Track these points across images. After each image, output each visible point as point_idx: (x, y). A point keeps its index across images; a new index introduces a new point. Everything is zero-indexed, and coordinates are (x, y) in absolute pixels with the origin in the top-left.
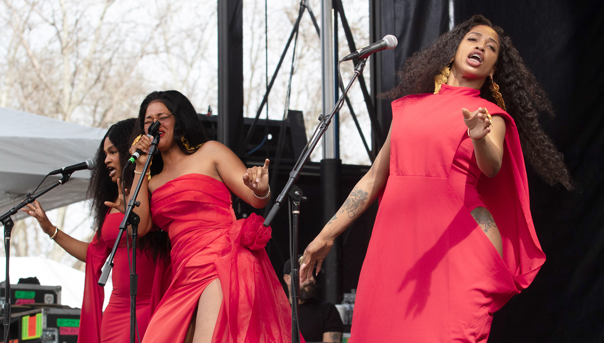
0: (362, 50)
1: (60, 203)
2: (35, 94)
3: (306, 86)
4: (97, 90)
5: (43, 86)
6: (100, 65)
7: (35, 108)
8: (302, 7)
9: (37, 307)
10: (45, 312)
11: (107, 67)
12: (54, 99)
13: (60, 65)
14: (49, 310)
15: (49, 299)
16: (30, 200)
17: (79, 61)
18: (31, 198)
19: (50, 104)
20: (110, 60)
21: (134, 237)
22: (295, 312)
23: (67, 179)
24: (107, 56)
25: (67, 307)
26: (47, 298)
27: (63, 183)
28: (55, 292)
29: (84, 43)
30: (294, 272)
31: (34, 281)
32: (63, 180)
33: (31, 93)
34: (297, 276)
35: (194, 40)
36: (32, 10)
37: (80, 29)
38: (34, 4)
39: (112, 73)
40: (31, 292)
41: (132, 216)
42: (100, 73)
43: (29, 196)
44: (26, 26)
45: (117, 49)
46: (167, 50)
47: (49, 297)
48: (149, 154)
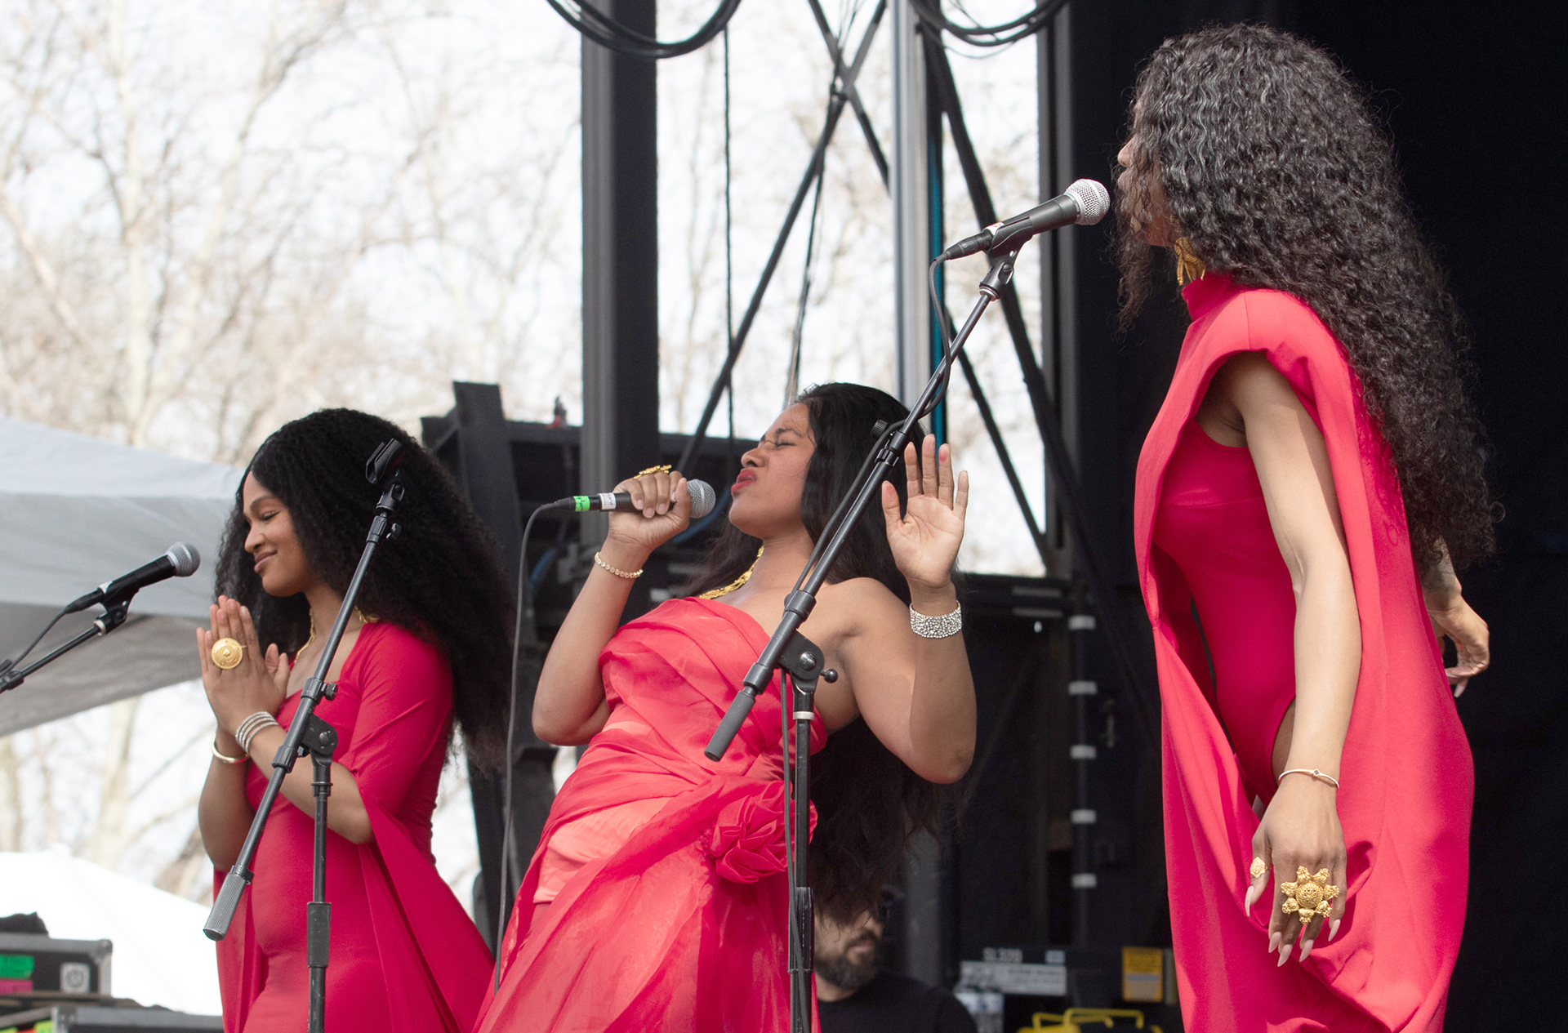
0: (1002, 224)
1: (111, 690)
2: (42, 362)
3: (858, 340)
4: (229, 352)
5: (65, 342)
6: (237, 276)
7: (43, 405)
8: (835, 99)
9: (36, 1004)
10: (63, 1018)
11: (257, 283)
12: (102, 380)
13: (117, 277)
14: (73, 1012)
15: (75, 980)
16: (8, 680)
17: (175, 266)
18: (11, 675)
19: (88, 396)
20: (268, 261)
21: (319, 791)
22: (800, 1016)
23: (122, 617)
24: (257, 250)
25: (130, 1004)
26: (70, 974)
27: (110, 628)
28: (93, 957)
29: (189, 213)
30: (799, 897)
31: (30, 924)
32: (109, 621)
33: (30, 363)
34: (806, 907)
35: (519, 201)
36: (32, 113)
37: (177, 169)
38: (38, 95)
39: (273, 301)
40: (21, 958)
41: (312, 729)
42: (238, 300)
43: (6, 667)
44: (16, 160)
45: (290, 228)
46: (440, 232)
47: (76, 972)
48: (369, 541)
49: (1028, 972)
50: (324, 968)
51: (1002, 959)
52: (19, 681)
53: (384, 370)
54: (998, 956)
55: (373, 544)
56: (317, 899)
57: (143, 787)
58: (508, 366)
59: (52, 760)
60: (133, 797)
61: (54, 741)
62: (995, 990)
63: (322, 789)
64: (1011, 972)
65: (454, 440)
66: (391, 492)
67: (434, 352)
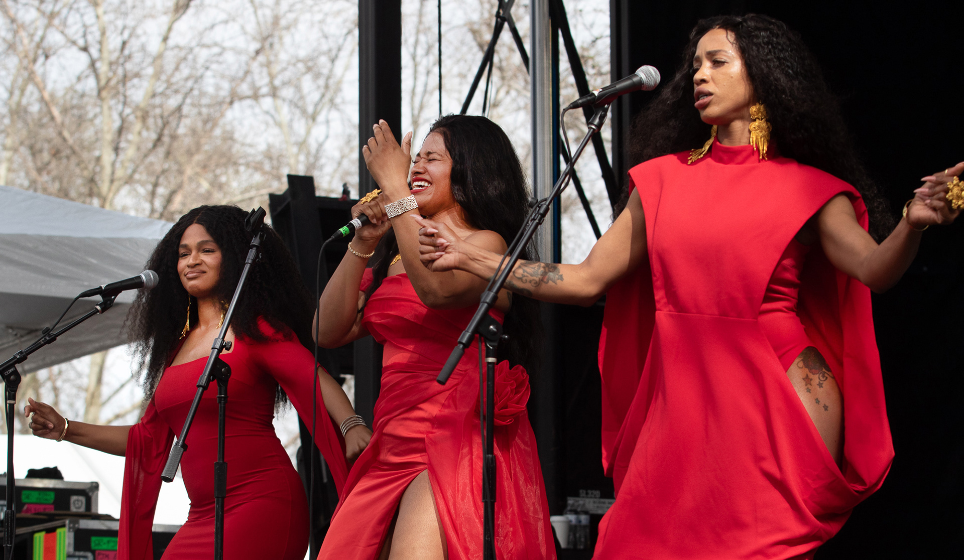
0: (600, 90)
1: (97, 345)
2: (53, 164)
4: (157, 159)
5: (67, 152)
6: (162, 117)
7: (54, 187)
8: (499, 21)
9: (57, 518)
10: (72, 525)
11: (173, 121)
12: (87, 174)
13: (95, 116)
14: (77, 522)
15: (78, 505)
16: (48, 338)
17: (127, 111)
18: (50, 336)
19: (79, 182)
20: (179, 109)
23: (110, 304)
24: (173, 102)
26: (75, 502)
27: (103, 310)
28: (88, 493)
29: (136, 81)
31: (53, 472)
32: (103, 306)
33: (48, 164)
35: (317, 76)
36: (49, 26)
37: (129, 57)
38: (52, 16)
39: (181, 131)
40: (48, 493)
41: (218, 366)
42: (162, 129)
43: (46, 332)
44: (40, 52)
45: (191, 90)
46: (274, 93)
47: (78, 500)
48: (247, 263)
49: (604, 503)
50: (223, 498)
51: (589, 496)
52: (54, 339)
53: (242, 169)
54: (587, 494)
55: (249, 264)
56: (219, 460)
57: (109, 398)
58: (312, 166)
59: (59, 383)
60: (104, 404)
61: (60, 373)
62: (586, 513)
63: (223, 399)
64: (594, 502)
65: (288, 207)
66: (259, 235)
67: (270, 158)
